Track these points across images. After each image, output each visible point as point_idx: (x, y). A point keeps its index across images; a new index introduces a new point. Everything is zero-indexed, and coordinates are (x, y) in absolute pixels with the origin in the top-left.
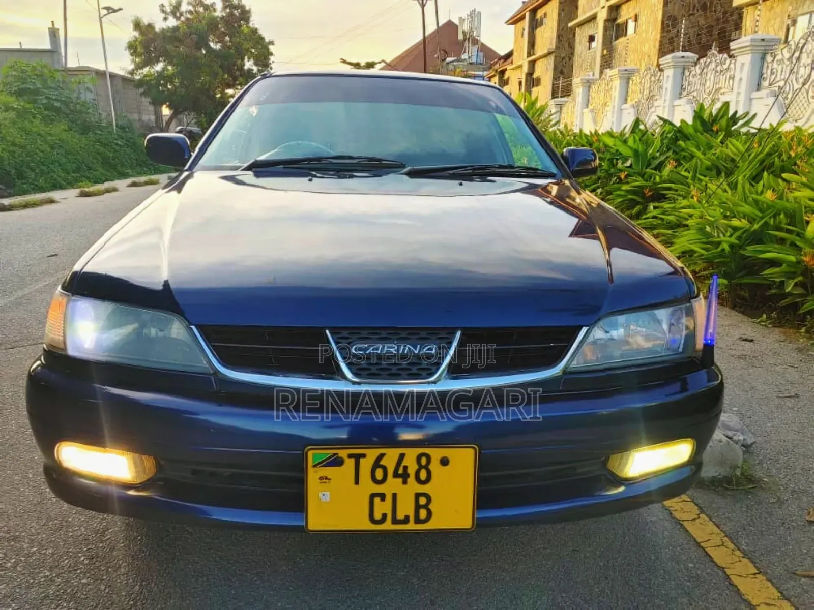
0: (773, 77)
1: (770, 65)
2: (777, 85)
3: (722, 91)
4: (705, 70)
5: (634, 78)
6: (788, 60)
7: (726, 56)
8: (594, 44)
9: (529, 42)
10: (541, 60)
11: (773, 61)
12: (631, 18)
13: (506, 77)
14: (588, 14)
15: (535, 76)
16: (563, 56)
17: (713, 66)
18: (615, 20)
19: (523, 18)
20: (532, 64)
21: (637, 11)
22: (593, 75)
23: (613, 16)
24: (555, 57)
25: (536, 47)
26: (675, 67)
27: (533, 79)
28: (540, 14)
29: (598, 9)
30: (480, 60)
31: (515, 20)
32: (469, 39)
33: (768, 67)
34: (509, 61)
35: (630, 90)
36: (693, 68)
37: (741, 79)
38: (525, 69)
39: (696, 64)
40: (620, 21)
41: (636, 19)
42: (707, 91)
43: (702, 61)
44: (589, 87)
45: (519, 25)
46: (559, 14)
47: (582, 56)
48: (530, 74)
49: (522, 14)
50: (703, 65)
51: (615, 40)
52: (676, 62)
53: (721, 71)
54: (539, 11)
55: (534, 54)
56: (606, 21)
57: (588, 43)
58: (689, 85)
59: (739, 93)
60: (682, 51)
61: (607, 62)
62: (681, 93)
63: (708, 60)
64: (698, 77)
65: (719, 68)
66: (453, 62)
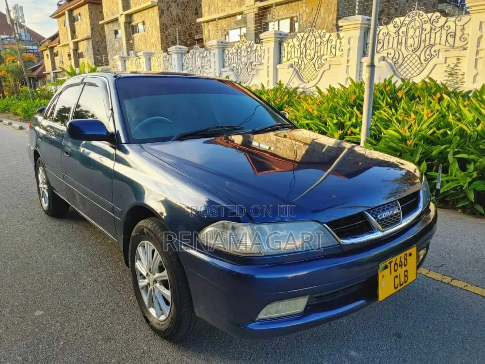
0: (230, 61)
1: (227, 55)
2: (232, 65)
3: (205, 67)
4: (194, 56)
5: (153, 58)
6: (236, 53)
7: (204, 49)
8: (118, 36)
9: (71, 30)
10: (82, 42)
11: (228, 53)
12: (140, 22)
13: (55, 51)
14: (112, 18)
15: (80, 51)
16: (97, 40)
17: (198, 54)
18: (130, 23)
19: (64, 14)
20: (76, 44)
21: (143, 19)
22: (123, 54)
23: (129, 20)
24: (92, 41)
25: (77, 34)
26: (177, 53)
27: (78, 53)
28: (76, 13)
29: (118, 15)
30: (28, 39)
31: (57, 16)
32: (16, 24)
33: (226, 56)
34: (57, 40)
35: (152, 65)
36: (187, 55)
37: (215, 62)
38: (72, 46)
39: (188, 52)
40: (133, 24)
41: (144, 23)
42: (197, 67)
43: (191, 51)
44: (125, 62)
45: (61, 19)
46: (90, 16)
47: (112, 42)
48: (76, 50)
49: (62, 12)
50: (192, 53)
51: (132, 35)
52: (177, 51)
53: (203, 57)
54: (74, 11)
55: (76, 38)
56: (125, 23)
57: (114, 35)
58: (186, 63)
59: (215, 69)
60: (179, 45)
61: (130, 47)
62: (183, 68)
63: (195, 51)
64: (191, 59)
65: (201, 55)
66: (6, 38)
